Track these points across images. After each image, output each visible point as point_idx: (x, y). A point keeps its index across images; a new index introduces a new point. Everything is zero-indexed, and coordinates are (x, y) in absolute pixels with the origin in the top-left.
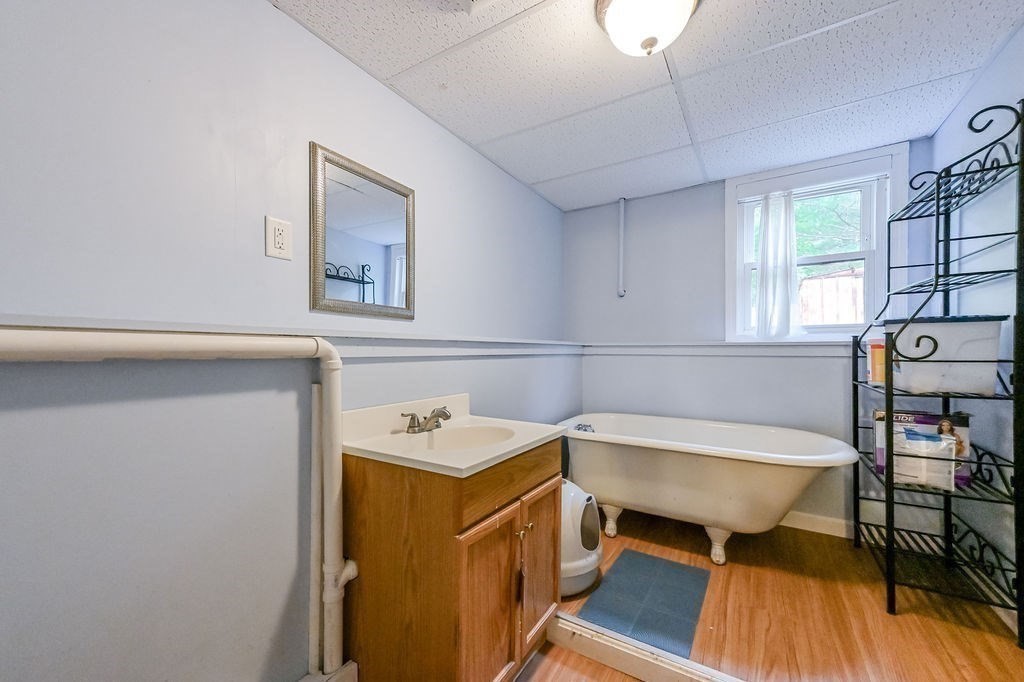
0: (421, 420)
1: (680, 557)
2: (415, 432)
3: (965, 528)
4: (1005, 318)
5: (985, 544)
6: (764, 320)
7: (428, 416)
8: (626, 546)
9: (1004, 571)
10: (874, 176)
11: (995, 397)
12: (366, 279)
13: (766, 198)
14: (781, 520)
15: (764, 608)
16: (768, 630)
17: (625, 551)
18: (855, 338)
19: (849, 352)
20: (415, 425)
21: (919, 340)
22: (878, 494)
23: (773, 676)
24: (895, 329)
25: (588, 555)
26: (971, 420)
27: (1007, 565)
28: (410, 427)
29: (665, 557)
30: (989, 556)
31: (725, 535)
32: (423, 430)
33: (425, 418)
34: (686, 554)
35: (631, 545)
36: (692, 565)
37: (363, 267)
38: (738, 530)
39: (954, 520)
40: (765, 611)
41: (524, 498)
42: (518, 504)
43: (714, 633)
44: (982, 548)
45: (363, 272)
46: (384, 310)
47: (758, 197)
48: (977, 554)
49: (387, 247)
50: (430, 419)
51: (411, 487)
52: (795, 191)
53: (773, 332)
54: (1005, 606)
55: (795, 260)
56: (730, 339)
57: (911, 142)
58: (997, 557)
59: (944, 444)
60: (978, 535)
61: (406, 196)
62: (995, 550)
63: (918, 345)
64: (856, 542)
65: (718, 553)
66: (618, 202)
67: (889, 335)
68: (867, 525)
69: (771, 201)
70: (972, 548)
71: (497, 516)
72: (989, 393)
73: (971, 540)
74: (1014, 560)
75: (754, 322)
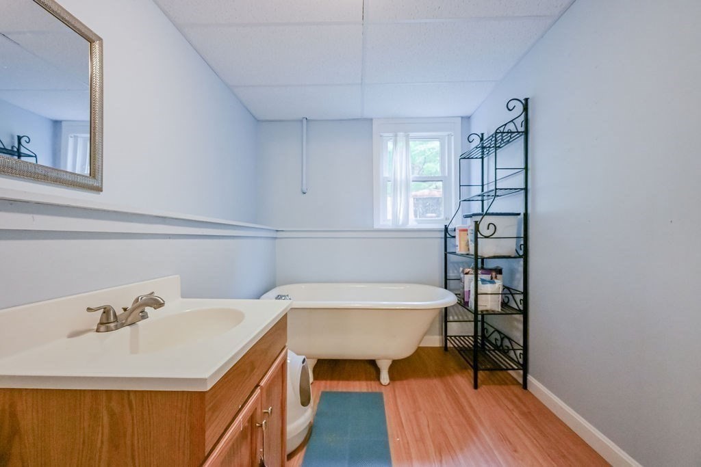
0: (119, 312)
1: (359, 387)
2: (108, 330)
3: (493, 330)
4: (519, 214)
5: (504, 337)
6: (395, 215)
7: (130, 306)
8: (322, 389)
9: (514, 350)
10: (446, 133)
11: (515, 257)
12: (23, 150)
13: (396, 136)
14: (420, 342)
15: (420, 410)
16: (428, 426)
17: (323, 393)
18: (446, 226)
19: (443, 235)
20: (108, 320)
21: (489, 225)
22: (453, 317)
23: (444, 462)
24: (478, 218)
25: (306, 411)
26: (503, 270)
27: (516, 347)
28: (101, 323)
29: (351, 389)
30: (506, 343)
31: (390, 362)
32: (123, 325)
33: (125, 310)
34: (364, 383)
35: (326, 387)
36: (370, 391)
37: (19, 138)
38: (396, 358)
39: (486, 325)
40: (422, 412)
41: (262, 384)
42: (258, 391)
43: (401, 443)
44: (502, 339)
45: (19, 143)
46: (54, 174)
47: (391, 134)
48: (499, 343)
49: (57, 124)
50: (133, 310)
51: (112, 414)
52: (411, 134)
53: (401, 223)
54: (513, 369)
55: (411, 177)
56: (376, 227)
57: (462, 117)
58: (510, 343)
59: (497, 285)
60: (500, 332)
61: (91, 42)
62: (510, 339)
63: (488, 229)
64: (446, 348)
65: (385, 378)
66: (302, 121)
67: (476, 222)
68: (451, 337)
69: (398, 138)
70: (496, 339)
71: (240, 417)
72: (513, 256)
73: (496, 335)
74: (522, 345)
75: (389, 217)
